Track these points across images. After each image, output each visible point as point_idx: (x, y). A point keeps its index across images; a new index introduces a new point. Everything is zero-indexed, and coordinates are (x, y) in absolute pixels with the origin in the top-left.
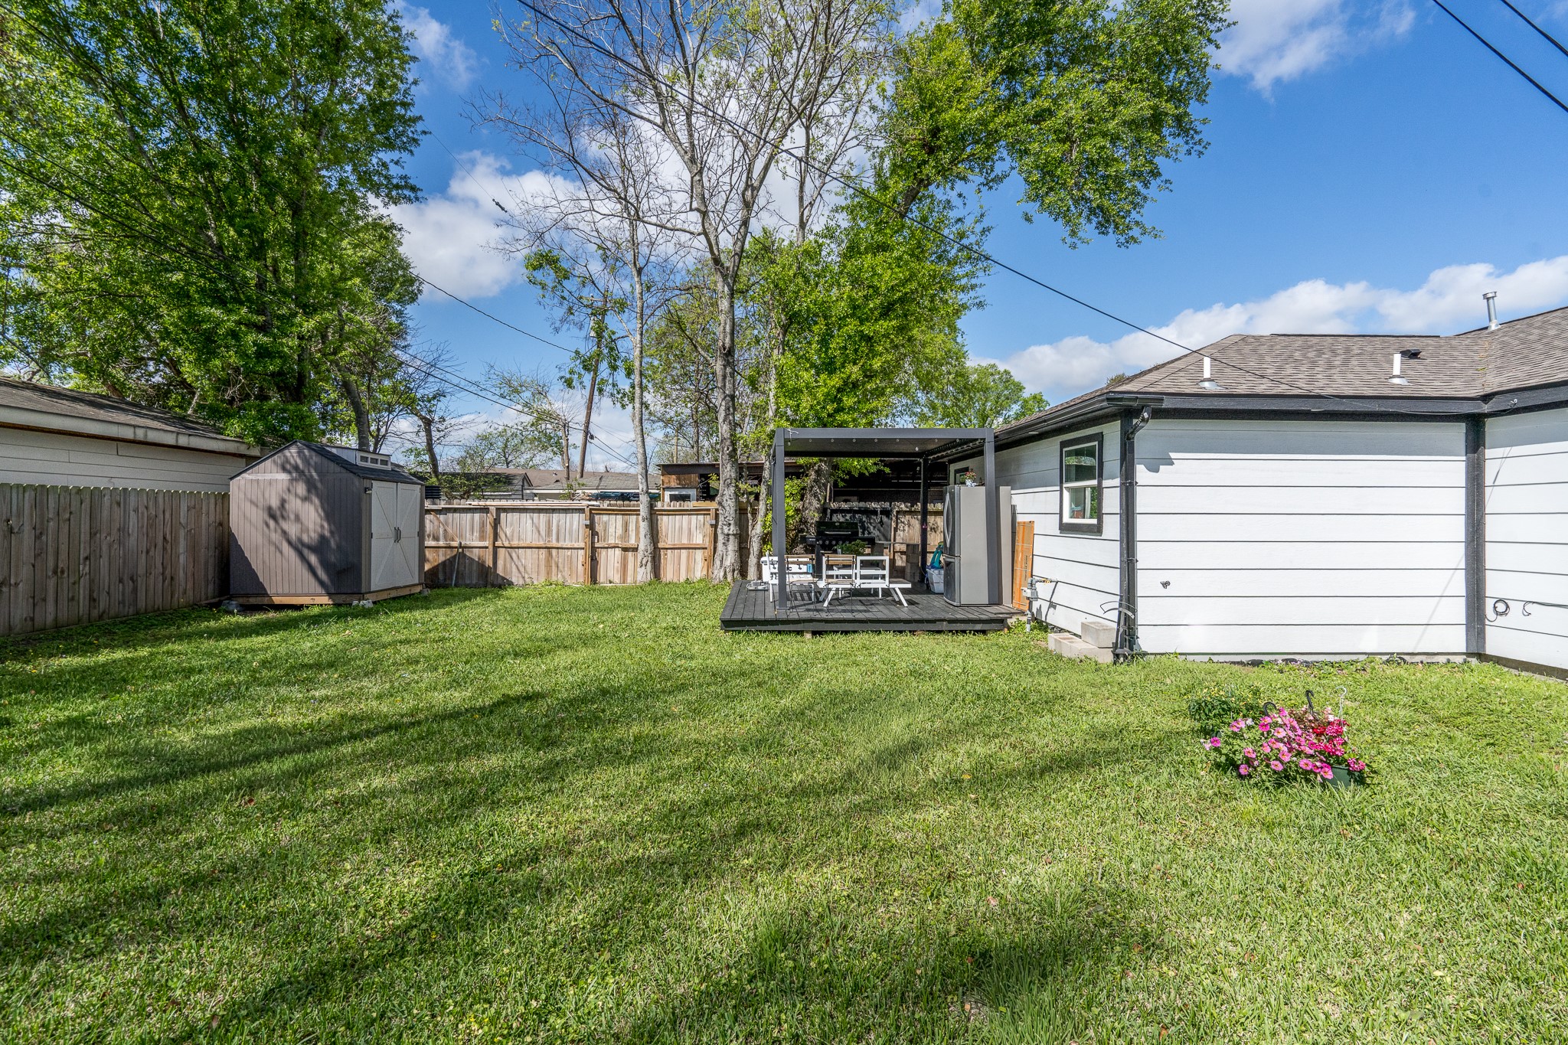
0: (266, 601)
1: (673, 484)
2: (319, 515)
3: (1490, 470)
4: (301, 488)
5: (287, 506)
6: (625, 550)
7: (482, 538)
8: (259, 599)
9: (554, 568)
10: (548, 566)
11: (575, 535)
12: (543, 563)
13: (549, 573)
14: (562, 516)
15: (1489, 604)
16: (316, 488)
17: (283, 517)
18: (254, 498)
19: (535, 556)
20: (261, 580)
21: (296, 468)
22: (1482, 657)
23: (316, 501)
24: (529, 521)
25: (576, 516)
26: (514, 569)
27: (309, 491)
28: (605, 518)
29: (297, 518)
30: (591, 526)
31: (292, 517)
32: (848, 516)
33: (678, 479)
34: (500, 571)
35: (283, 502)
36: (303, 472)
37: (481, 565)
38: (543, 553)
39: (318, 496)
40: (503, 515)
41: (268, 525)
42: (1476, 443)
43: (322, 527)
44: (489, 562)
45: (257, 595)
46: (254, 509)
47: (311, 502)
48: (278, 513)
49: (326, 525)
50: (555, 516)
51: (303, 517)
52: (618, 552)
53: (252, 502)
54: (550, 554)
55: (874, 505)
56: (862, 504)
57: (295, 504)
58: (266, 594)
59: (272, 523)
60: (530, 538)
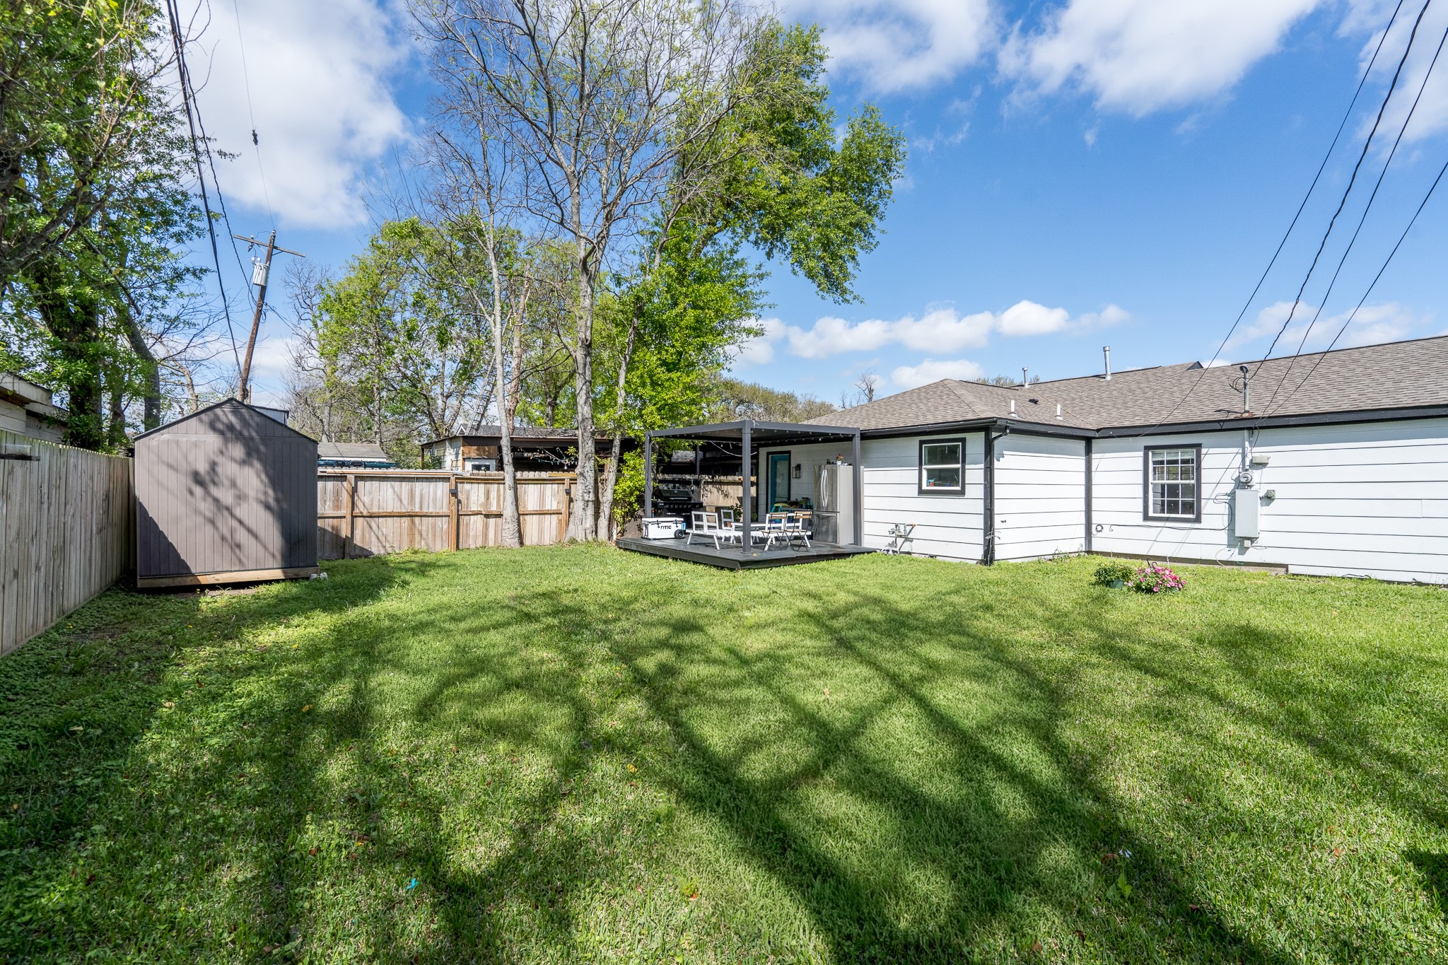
0: (188, 581)
1: (473, 455)
2: (262, 481)
3: (1094, 464)
4: (238, 451)
5: (219, 470)
6: (487, 516)
7: (337, 506)
8: (179, 579)
9: (417, 537)
10: (411, 534)
11: (439, 503)
12: (405, 532)
13: (412, 541)
14: (425, 484)
15: (1094, 527)
16: (258, 451)
17: (214, 483)
18: (171, 461)
19: (397, 525)
20: (183, 557)
21: (231, 427)
22: (1089, 552)
23: (257, 465)
24: (390, 490)
25: (440, 484)
26: (374, 539)
27: (249, 454)
28: (467, 486)
29: (234, 484)
30: (454, 493)
31: (226, 482)
32: (671, 486)
33: (478, 450)
34: (358, 541)
35: (213, 465)
36: (241, 433)
37: (336, 535)
38: (406, 521)
39: (260, 459)
40: (360, 484)
41: (191, 493)
42: (1088, 451)
43: (266, 493)
44: (345, 532)
45: (179, 575)
46: (172, 474)
47: (251, 465)
48: (207, 479)
49: (271, 492)
50: (418, 485)
51: (239, 482)
52: (480, 518)
53: (169, 466)
54: (413, 522)
55: (688, 477)
56: (679, 476)
57: (228, 469)
58: (188, 573)
59: (198, 491)
60: (391, 506)
